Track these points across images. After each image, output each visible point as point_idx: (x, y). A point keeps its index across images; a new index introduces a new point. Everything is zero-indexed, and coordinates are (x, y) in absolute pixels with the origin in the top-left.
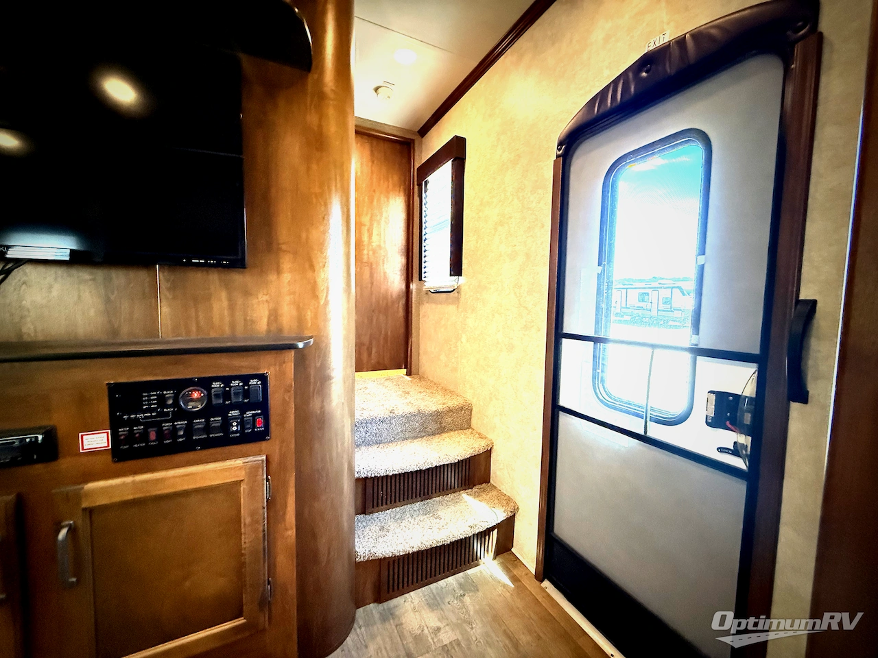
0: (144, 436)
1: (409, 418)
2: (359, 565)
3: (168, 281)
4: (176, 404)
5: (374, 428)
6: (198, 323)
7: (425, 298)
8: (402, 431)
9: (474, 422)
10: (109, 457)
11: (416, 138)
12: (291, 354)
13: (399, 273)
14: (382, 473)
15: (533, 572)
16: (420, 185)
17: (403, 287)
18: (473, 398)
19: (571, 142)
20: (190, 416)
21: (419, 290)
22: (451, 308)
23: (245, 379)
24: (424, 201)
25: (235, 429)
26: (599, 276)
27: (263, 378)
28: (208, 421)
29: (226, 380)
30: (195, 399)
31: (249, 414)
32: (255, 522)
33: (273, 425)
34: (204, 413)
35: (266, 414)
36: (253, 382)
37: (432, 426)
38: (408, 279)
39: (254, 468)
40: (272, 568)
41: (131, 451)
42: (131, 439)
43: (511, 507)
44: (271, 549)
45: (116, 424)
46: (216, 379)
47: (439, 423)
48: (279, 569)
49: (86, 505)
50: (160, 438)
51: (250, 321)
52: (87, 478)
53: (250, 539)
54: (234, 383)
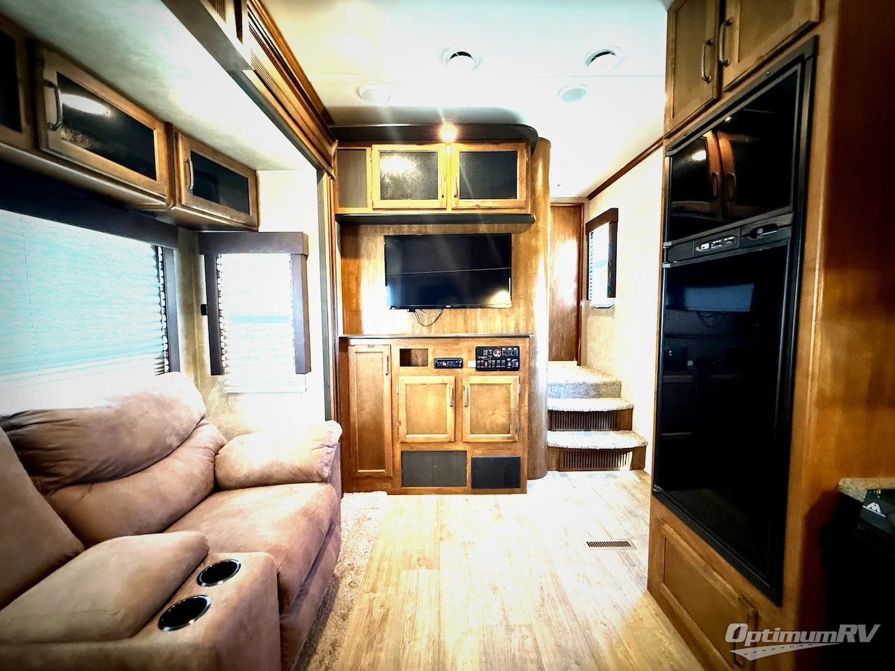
0: (484, 365)
1: (578, 385)
2: (549, 447)
3: (482, 312)
4: (492, 355)
5: (556, 389)
6: (490, 327)
7: (592, 312)
9: (622, 393)
10: (475, 369)
11: (586, 201)
12: (528, 339)
13: (573, 295)
16: (588, 235)
17: (575, 304)
18: (623, 379)
20: (496, 359)
21: (587, 306)
22: (609, 318)
23: (513, 347)
24: (590, 245)
25: (509, 365)
27: (518, 347)
28: (501, 361)
29: (507, 347)
30: (497, 355)
31: (513, 360)
33: (521, 366)
34: (500, 359)
35: (519, 361)
36: (515, 349)
38: (579, 298)
39: (515, 380)
40: (520, 419)
41: (480, 368)
42: (481, 364)
43: (643, 441)
44: (519, 412)
45: (477, 359)
46: (504, 347)
47: (597, 391)
48: (522, 422)
49: (470, 382)
50: (488, 365)
51: (508, 328)
52: (470, 375)
53: (513, 405)
54: (509, 349)
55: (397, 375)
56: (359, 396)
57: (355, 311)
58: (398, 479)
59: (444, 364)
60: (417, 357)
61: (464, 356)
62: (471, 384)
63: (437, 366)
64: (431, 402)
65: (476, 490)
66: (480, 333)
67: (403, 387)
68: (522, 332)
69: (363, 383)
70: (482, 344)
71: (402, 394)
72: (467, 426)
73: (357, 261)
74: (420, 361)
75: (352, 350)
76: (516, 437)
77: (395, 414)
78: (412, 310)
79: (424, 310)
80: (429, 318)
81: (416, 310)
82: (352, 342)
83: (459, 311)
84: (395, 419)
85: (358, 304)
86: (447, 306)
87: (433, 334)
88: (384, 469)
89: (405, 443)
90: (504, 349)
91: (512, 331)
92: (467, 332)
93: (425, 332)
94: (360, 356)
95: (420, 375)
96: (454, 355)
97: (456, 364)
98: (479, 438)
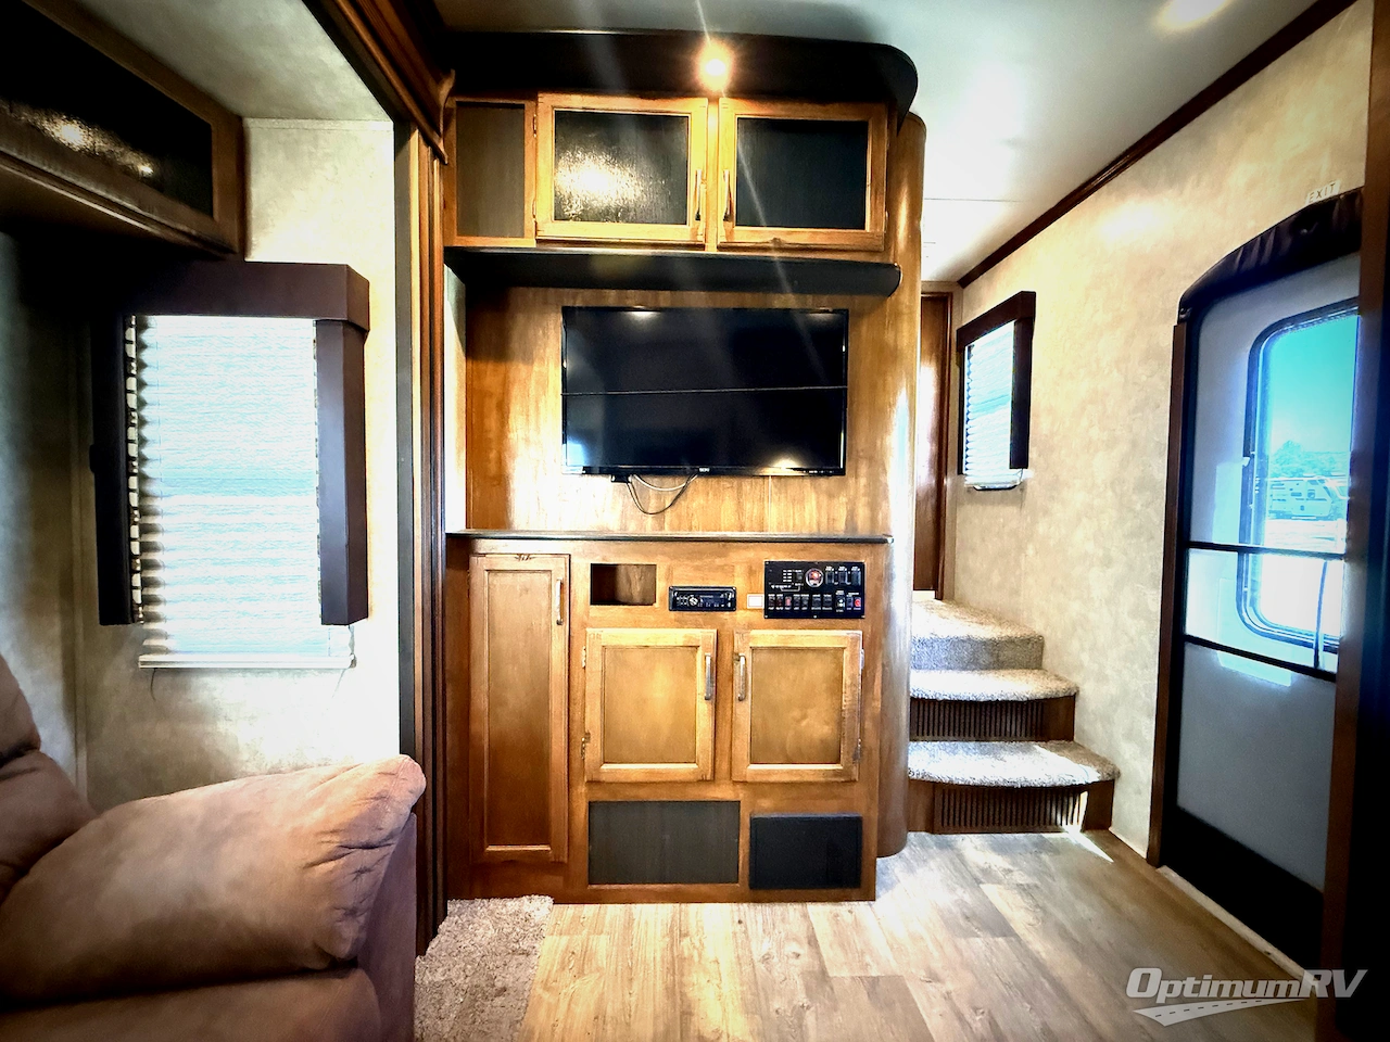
0: (784, 605)
1: (955, 643)
2: (911, 781)
3: (776, 486)
4: (803, 581)
6: (794, 520)
7: (966, 497)
8: (946, 658)
9: (1046, 661)
10: (763, 614)
11: (955, 290)
12: (878, 547)
14: (931, 696)
15: (1144, 856)
17: (933, 482)
18: (1045, 630)
19: (1199, 305)
20: (812, 590)
22: (1010, 511)
23: (849, 565)
24: (966, 370)
25: (841, 605)
26: (1245, 469)
27: (861, 566)
28: (822, 597)
29: (836, 565)
31: (850, 594)
32: (853, 685)
33: (867, 607)
34: (821, 590)
35: (862, 596)
36: (854, 569)
37: (985, 658)
38: (941, 473)
39: (854, 640)
40: (862, 730)
41: (773, 612)
42: (776, 603)
43: (1109, 769)
44: (862, 713)
45: (768, 590)
46: (828, 564)
47: (995, 656)
48: (867, 734)
49: (751, 645)
50: (793, 606)
51: (831, 520)
52: (751, 626)
53: (847, 699)
54: (841, 569)
55: (584, 625)
56: (494, 673)
57: (494, 478)
58: (581, 866)
59: (694, 601)
60: (629, 581)
61: (739, 583)
62: (753, 649)
63: (675, 606)
64: (660, 688)
65: (761, 893)
66: (772, 533)
67: (597, 653)
68: (863, 531)
69: (504, 642)
70: (780, 555)
71: (595, 667)
72: (742, 747)
73: (502, 368)
74: (637, 590)
75: (479, 565)
76: (855, 770)
77: (577, 716)
78: (621, 477)
79: (649, 479)
80: (659, 496)
81: (630, 479)
82: (483, 545)
83: (726, 483)
84: (575, 726)
85: (501, 462)
86: (701, 470)
87: (667, 532)
88: (546, 843)
89: (598, 782)
90: (829, 568)
91: (840, 529)
92: (742, 529)
93: (649, 527)
94: (498, 580)
95: (637, 624)
96: (714, 582)
97: (720, 601)
98: (769, 773)
